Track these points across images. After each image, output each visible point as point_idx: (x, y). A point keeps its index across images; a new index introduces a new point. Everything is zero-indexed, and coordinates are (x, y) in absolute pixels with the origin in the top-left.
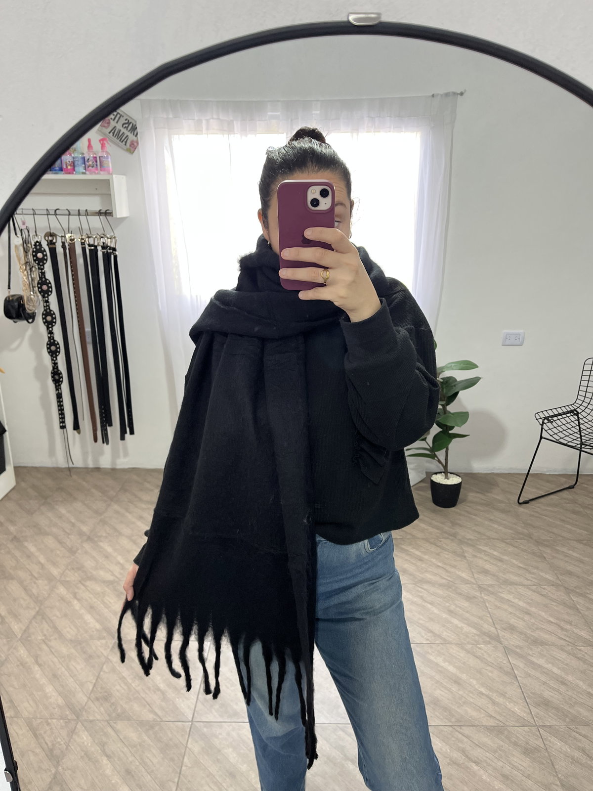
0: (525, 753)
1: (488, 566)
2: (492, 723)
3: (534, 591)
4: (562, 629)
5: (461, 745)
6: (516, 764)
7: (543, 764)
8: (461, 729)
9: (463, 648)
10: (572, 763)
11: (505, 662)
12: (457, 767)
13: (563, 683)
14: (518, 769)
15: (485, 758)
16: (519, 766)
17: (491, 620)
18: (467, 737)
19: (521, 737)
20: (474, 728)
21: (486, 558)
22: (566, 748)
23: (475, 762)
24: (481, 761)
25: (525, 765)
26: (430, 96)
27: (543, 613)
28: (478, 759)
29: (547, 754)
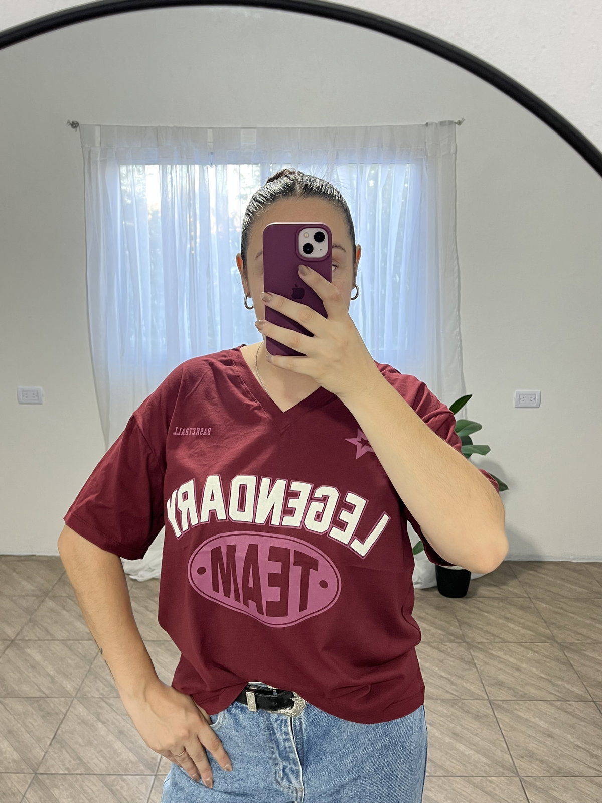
1: (501, 677)
3: (559, 708)
9: (469, 782)
11: (521, 799)
17: (505, 746)
21: (500, 666)
26: (423, 126)
27: (569, 736)
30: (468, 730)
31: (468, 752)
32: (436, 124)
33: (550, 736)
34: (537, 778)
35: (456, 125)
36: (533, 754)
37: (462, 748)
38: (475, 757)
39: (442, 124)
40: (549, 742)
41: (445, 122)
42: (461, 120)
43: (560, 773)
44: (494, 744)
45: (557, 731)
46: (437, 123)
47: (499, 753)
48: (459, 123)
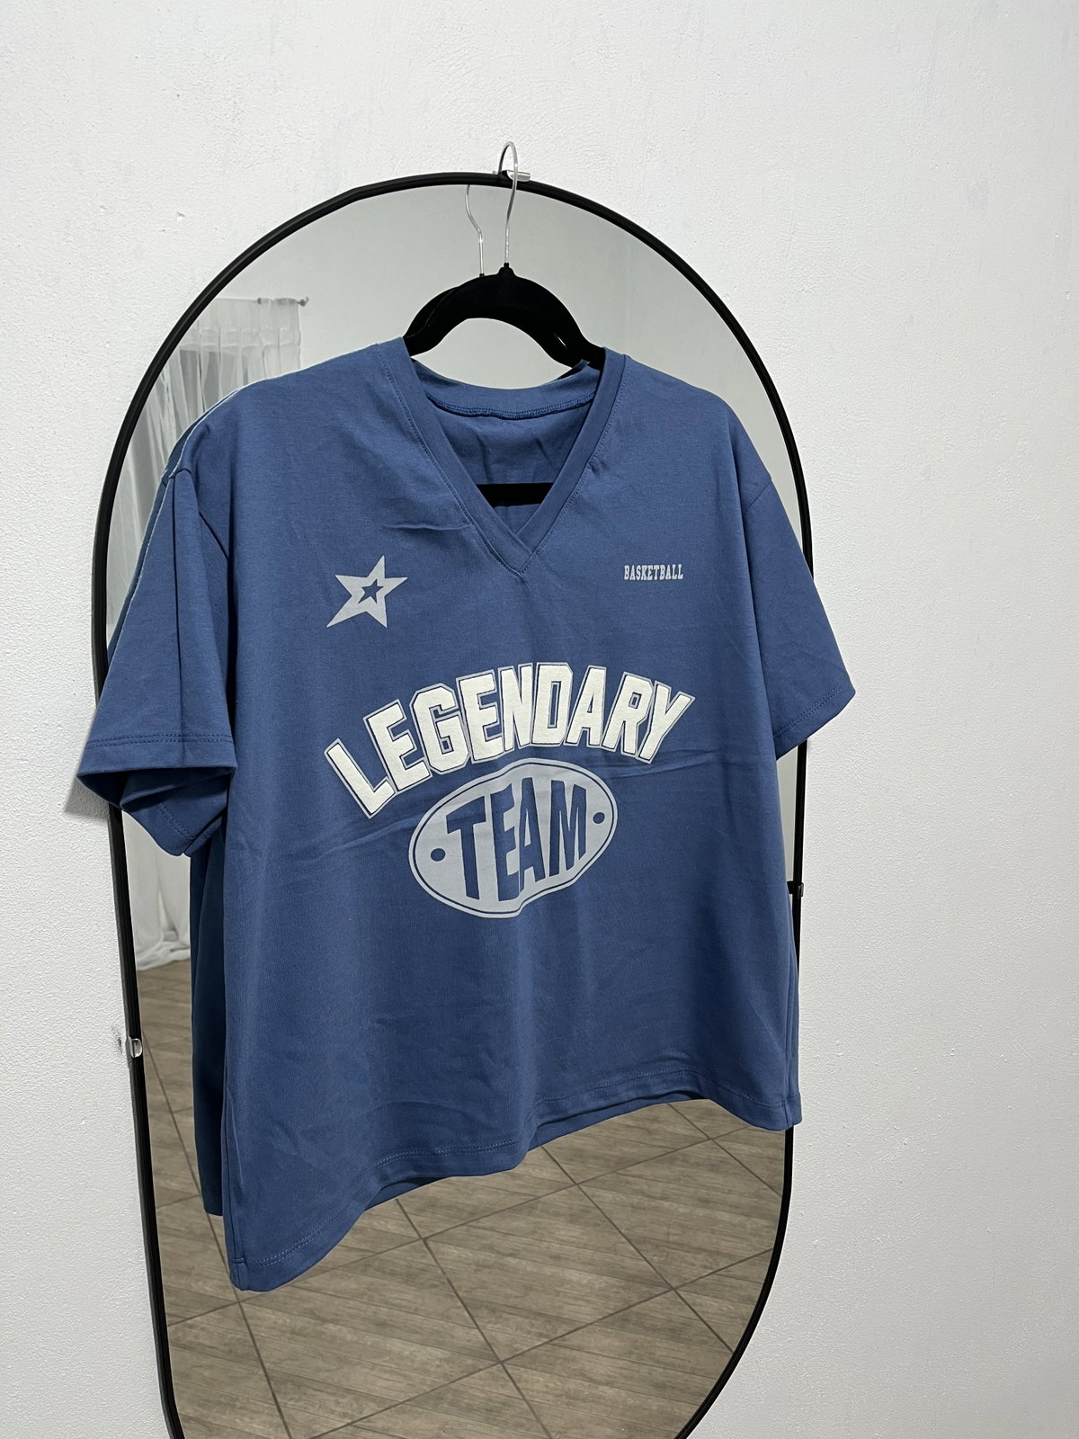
0: (571, 1222)
2: (517, 1200)
5: (484, 1242)
6: (565, 1238)
7: (599, 1225)
8: (479, 1222)
10: (632, 1211)
12: (488, 1270)
14: (569, 1243)
15: (522, 1246)
16: (570, 1238)
18: (491, 1229)
19: (561, 1204)
20: (497, 1214)
22: (621, 1197)
23: (511, 1255)
24: (518, 1251)
25: (576, 1234)
26: (254, 302)
28: (514, 1250)
29: (599, 1212)
32: (272, 302)
39: (280, 303)
46: (273, 300)
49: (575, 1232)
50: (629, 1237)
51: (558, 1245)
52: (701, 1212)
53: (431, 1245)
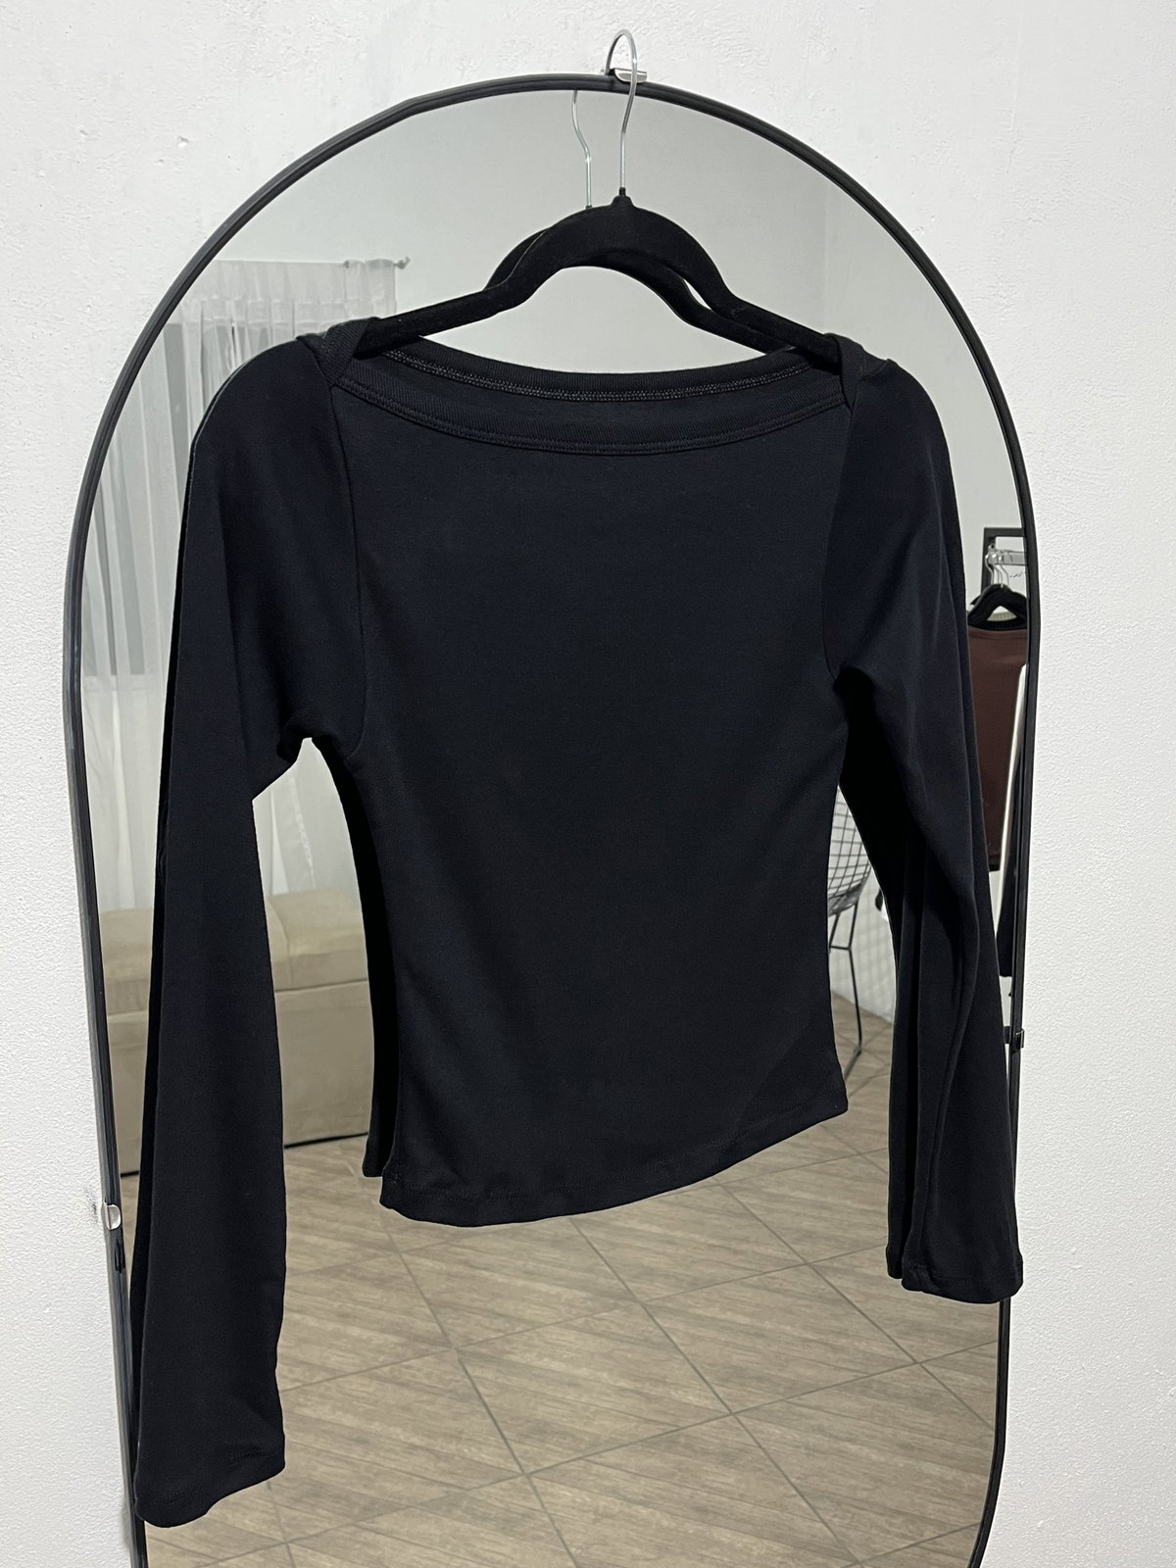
0: (723, 1462)
2: (654, 1430)
4: (736, 1252)
5: (607, 1483)
6: (715, 1485)
7: (761, 1470)
8: (600, 1457)
9: (568, 1327)
10: (808, 1455)
11: (651, 1329)
12: (611, 1521)
13: (760, 1335)
14: (720, 1492)
15: (658, 1492)
16: (722, 1486)
17: (608, 1269)
18: (617, 1467)
19: (712, 1440)
20: (626, 1448)
22: (791, 1435)
23: (641, 1503)
24: (651, 1497)
25: (730, 1481)
26: (340, 266)
27: (697, 1237)
28: (645, 1496)
29: (762, 1454)
30: (546, 1263)
31: (555, 1290)
32: (363, 265)
33: (671, 1242)
34: (663, 1299)
35: (397, 269)
36: (652, 1269)
37: (543, 1287)
38: (567, 1294)
39: (374, 264)
40: (670, 1249)
41: (377, 261)
42: (404, 261)
43: (695, 1284)
44: (589, 1270)
45: (679, 1234)
46: (364, 262)
47: (602, 1280)
48: (401, 265)
49: (729, 1478)
50: (801, 1489)
51: (705, 1494)
52: (901, 1462)
53: (536, 1481)
